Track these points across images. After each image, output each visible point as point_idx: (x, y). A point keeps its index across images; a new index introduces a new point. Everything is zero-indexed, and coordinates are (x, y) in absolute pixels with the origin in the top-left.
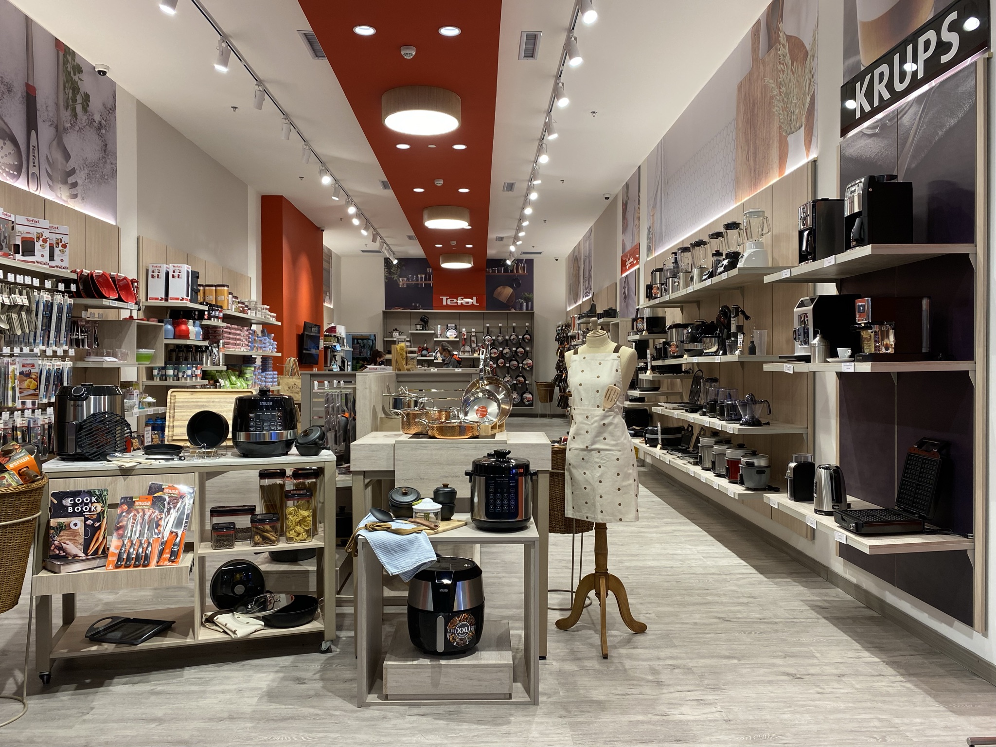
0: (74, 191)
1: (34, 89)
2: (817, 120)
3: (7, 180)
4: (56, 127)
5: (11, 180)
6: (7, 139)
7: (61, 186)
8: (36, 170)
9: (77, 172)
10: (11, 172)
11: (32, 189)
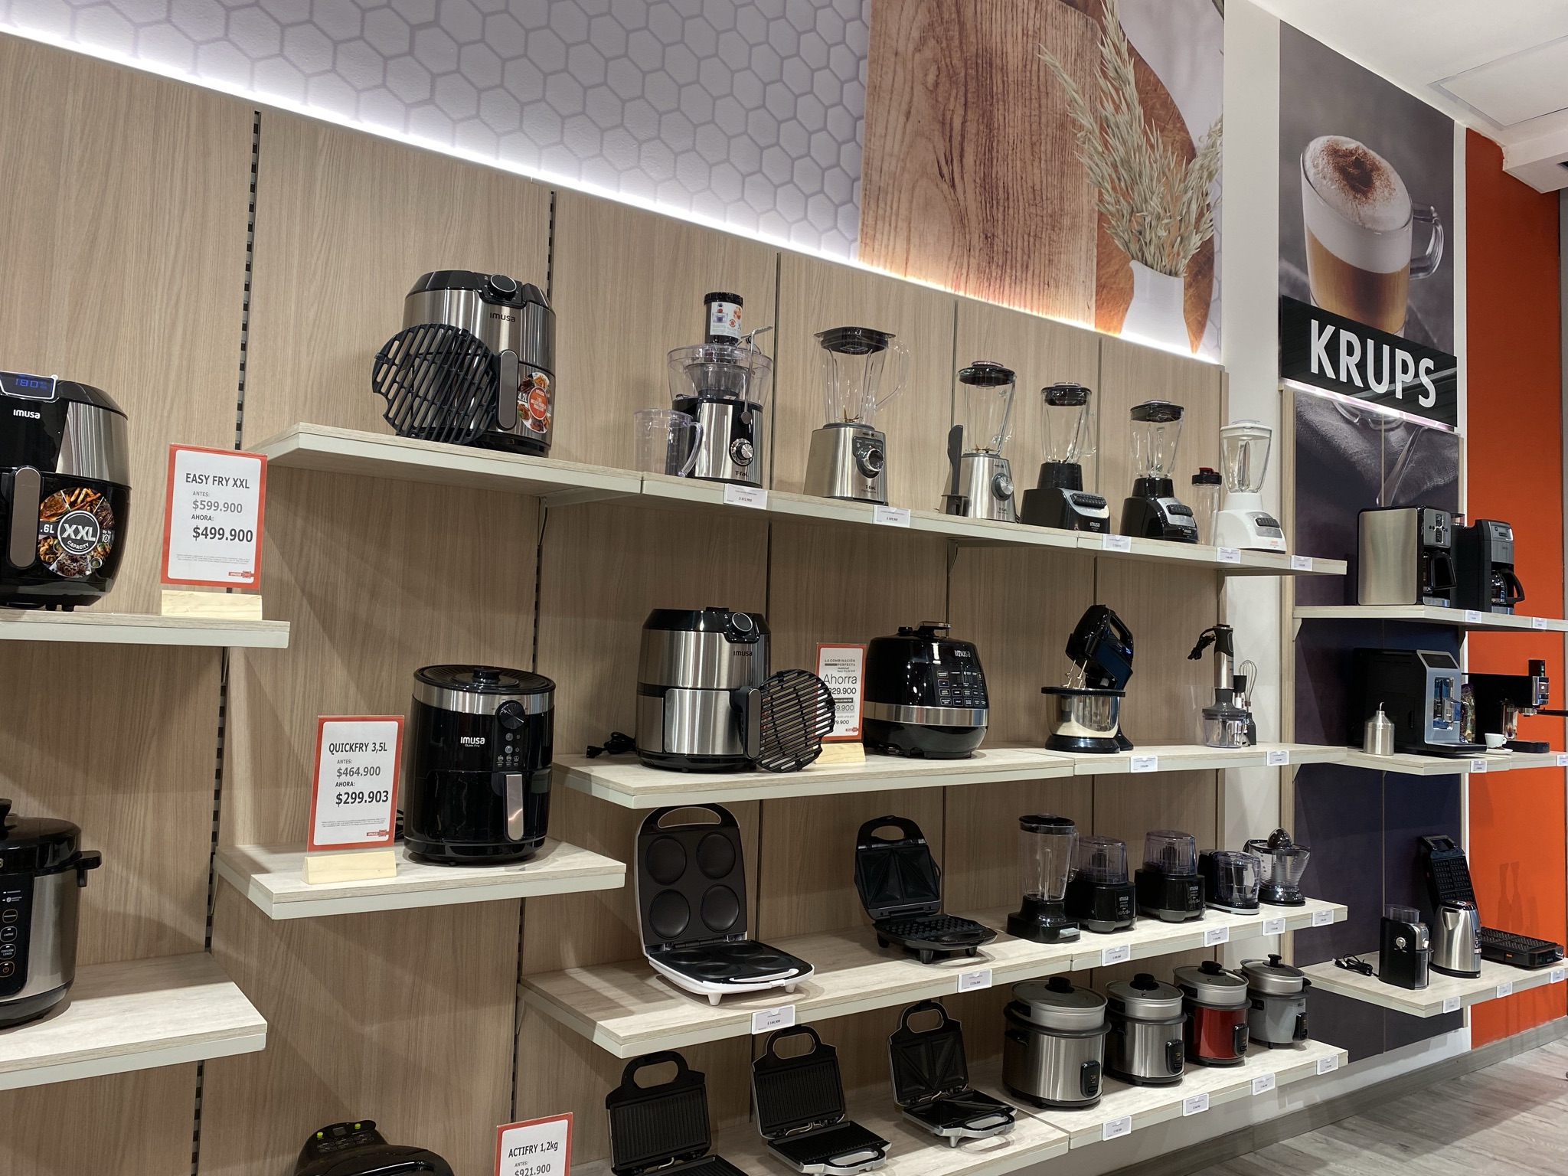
2: (1219, 298)
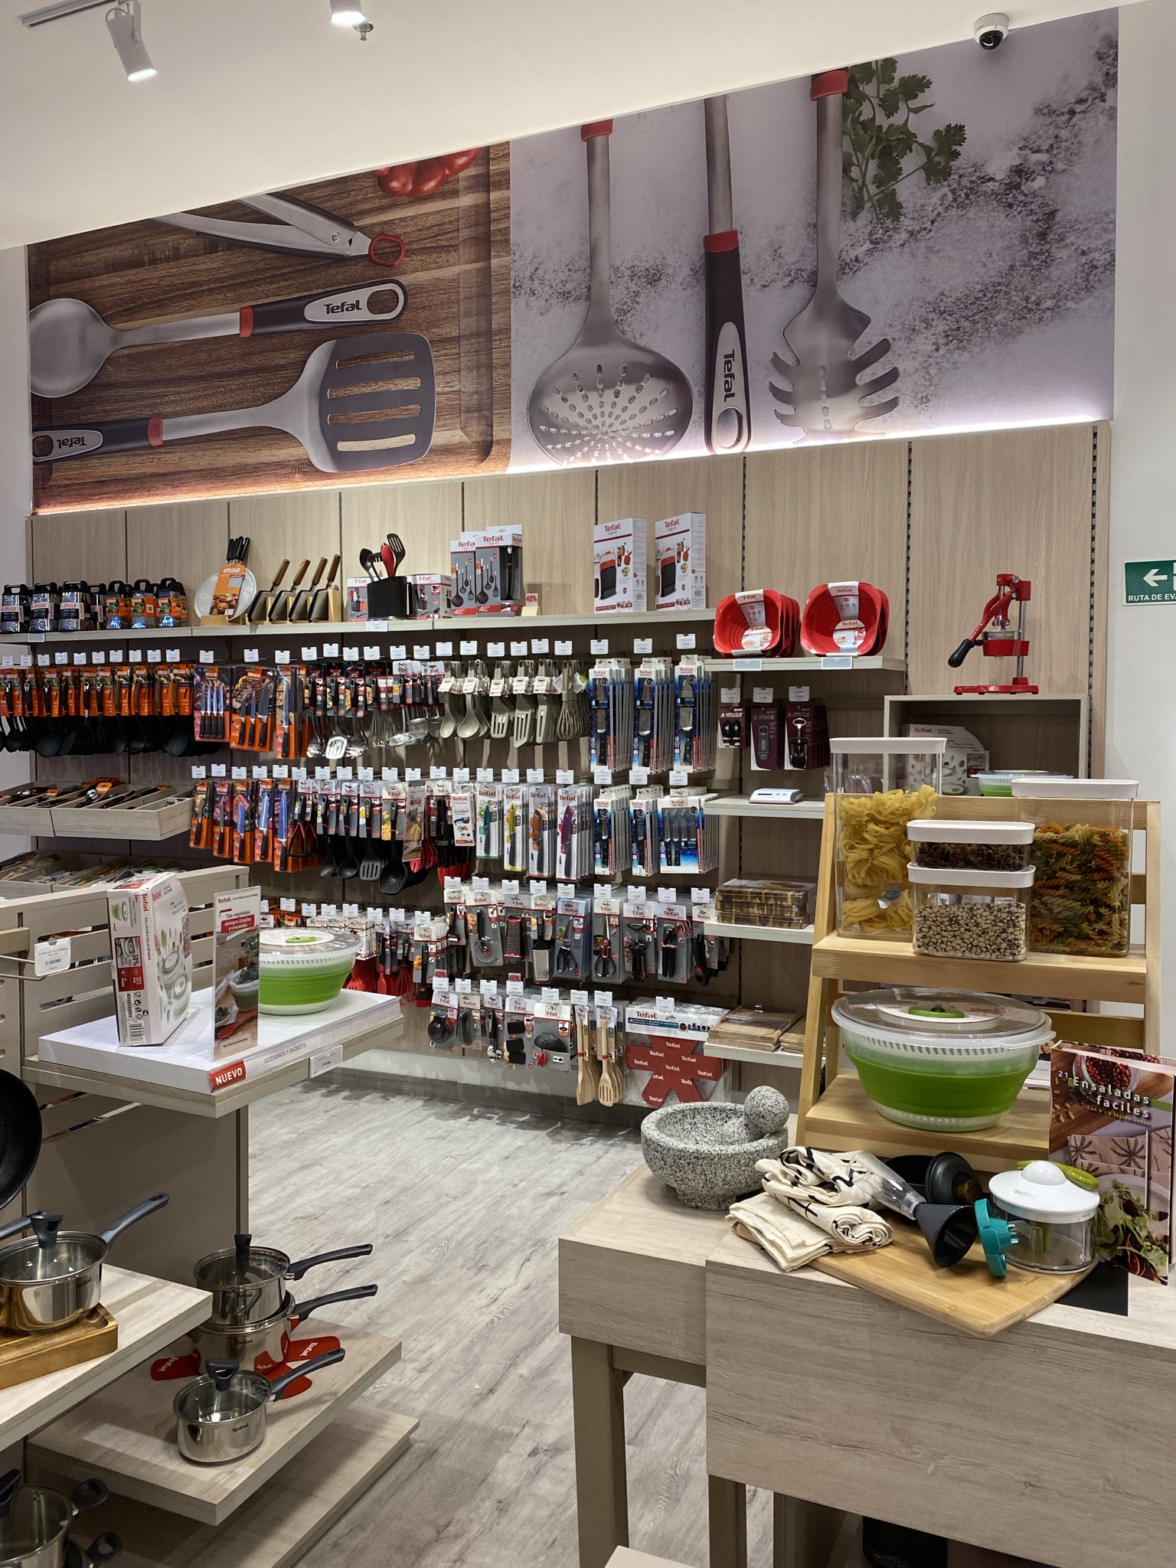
0: (886, 395)
1: (732, 236)
3: (646, 454)
4: (813, 279)
5: (657, 452)
6: (648, 375)
7: (829, 403)
8: (738, 403)
9: (899, 346)
10: (657, 435)
11: (725, 446)
